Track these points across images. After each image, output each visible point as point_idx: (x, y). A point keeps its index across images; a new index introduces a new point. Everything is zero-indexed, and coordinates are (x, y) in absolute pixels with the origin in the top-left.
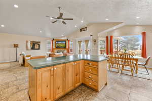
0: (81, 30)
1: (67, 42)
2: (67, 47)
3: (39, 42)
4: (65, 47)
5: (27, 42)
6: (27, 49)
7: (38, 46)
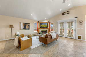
0: (63, 14)
1: (48, 23)
2: (48, 28)
3: (29, 24)
4: (47, 28)
5: (20, 23)
6: (20, 29)
7: (28, 26)
